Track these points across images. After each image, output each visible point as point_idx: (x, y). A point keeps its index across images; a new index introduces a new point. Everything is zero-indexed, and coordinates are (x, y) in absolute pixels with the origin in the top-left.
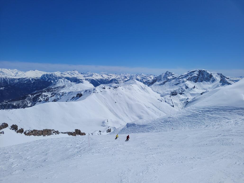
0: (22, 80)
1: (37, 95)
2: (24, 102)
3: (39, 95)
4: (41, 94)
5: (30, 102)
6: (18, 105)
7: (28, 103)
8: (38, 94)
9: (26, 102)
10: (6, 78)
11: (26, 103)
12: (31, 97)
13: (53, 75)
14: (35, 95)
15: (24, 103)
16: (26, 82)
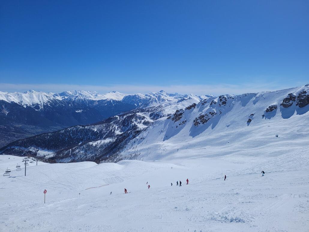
0: (102, 102)
1: (128, 116)
2: (109, 127)
3: (132, 117)
4: (134, 115)
5: (118, 128)
6: (101, 132)
7: (115, 129)
8: (130, 115)
9: (113, 127)
10: (85, 100)
11: (112, 130)
12: (119, 119)
13: (136, 97)
14: (125, 117)
15: (109, 129)
16: (106, 104)
